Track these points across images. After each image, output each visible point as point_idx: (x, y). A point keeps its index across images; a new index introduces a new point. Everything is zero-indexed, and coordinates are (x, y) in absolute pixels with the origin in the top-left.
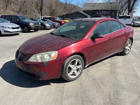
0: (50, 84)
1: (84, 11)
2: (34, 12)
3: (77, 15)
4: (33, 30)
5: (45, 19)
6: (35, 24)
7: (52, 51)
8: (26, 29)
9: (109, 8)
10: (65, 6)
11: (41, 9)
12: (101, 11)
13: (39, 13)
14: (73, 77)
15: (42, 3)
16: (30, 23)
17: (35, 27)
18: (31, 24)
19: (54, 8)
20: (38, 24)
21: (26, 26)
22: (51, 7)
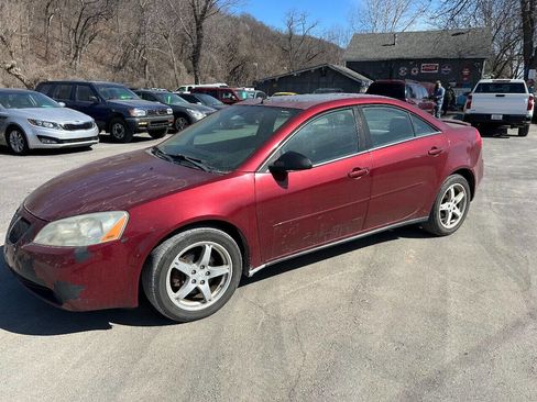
0: (110, 327)
1: (350, 65)
2: (173, 68)
3: (323, 80)
5: (196, 95)
6: (150, 113)
7: (109, 210)
8: (119, 131)
9: (449, 49)
10: (287, 44)
11: (195, 58)
12: (418, 62)
13: (189, 72)
14: (195, 306)
15: (200, 37)
16: (133, 108)
17: (152, 123)
18: (137, 113)
19: (243, 52)
20: (164, 112)
21: (119, 119)
22: (232, 49)
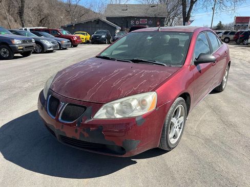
1: (108, 18)
3: (97, 26)
4: (19, 55)
5: (40, 33)
6: (24, 42)
8: (5, 53)
11: (21, 13)
13: (16, 21)
15: (22, 2)
16: (13, 39)
17: (25, 47)
18: (17, 42)
19: (46, 11)
20: (31, 41)
21: (6, 46)
22: (39, 10)
